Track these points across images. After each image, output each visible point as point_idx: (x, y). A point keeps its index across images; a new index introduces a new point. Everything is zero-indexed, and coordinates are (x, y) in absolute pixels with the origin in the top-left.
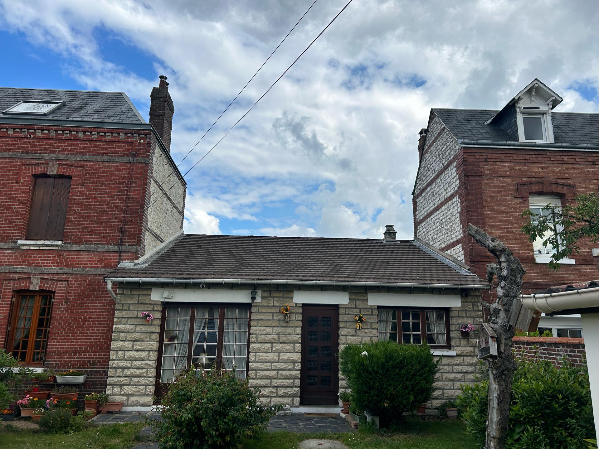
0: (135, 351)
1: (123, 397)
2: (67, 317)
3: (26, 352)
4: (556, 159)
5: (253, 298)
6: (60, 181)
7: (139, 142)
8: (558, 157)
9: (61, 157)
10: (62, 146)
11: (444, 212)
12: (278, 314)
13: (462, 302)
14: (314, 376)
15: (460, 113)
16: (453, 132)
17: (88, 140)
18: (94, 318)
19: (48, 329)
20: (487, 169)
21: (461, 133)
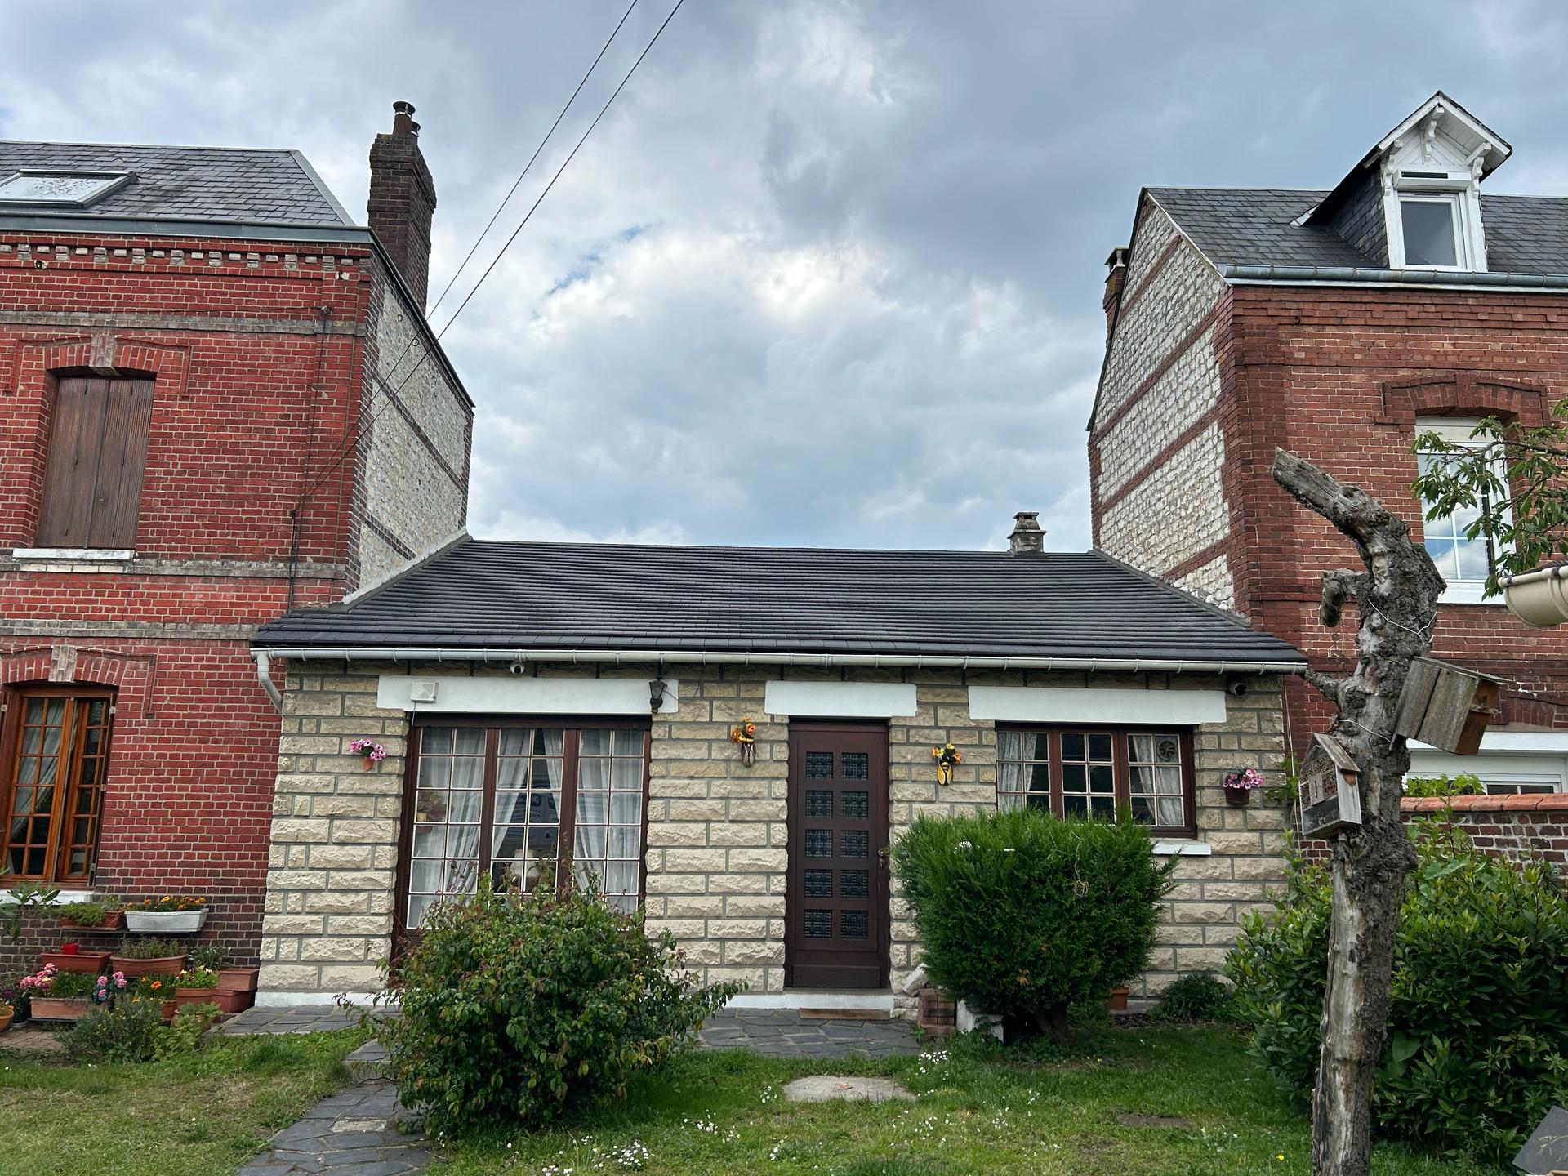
0: (335, 844)
1: (305, 967)
2: (151, 756)
3: (45, 849)
4: (1492, 317)
5: (656, 703)
6: (124, 386)
7: (337, 277)
8: (1497, 310)
9: (126, 320)
10: (128, 290)
11: (1178, 471)
12: (723, 745)
13: (1228, 709)
14: (824, 911)
15: (1220, 198)
16: (1204, 247)
17: (197, 274)
18: (223, 757)
19: (103, 788)
20: (1299, 346)
21: (1226, 248)
